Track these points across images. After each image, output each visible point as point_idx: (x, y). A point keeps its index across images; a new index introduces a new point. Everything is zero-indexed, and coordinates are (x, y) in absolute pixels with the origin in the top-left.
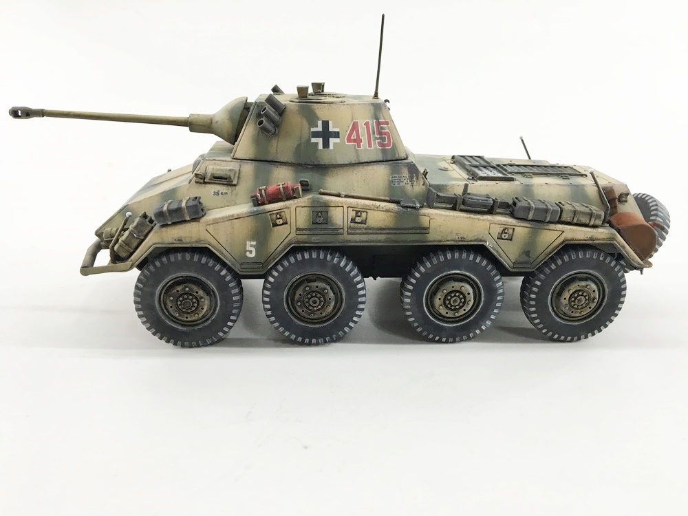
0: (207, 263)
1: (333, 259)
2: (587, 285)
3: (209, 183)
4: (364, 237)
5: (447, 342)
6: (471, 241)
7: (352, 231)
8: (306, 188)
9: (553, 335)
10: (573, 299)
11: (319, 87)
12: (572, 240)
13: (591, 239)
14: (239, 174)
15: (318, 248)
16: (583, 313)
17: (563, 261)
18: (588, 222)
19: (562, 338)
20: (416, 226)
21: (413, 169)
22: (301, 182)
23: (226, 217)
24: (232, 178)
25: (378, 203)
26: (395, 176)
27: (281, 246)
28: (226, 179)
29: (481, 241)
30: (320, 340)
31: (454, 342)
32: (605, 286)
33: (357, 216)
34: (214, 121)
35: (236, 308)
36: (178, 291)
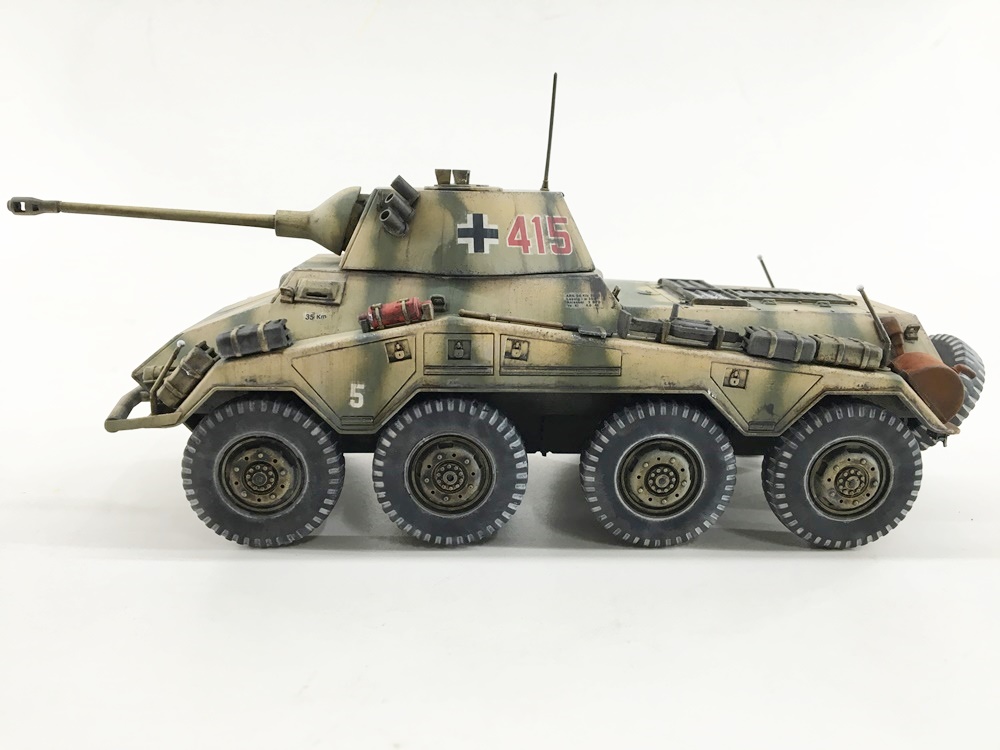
0: (292, 416)
1: (478, 413)
2: (862, 460)
3: (301, 302)
4: (525, 380)
5: (651, 546)
6: (684, 388)
7: (506, 370)
8: (441, 307)
9: (814, 538)
10: (841, 481)
11: (463, 175)
12: (836, 389)
13: (865, 388)
14: (344, 289)
15: (456, 396)
16: (858, 504)
17: (824, 421)
18: (858, 363)
19: (828, 542)
20: (602, 364)
21: (598, 285)
22: (433, 299)
23: (322, 347)
24: (334, 294)
25: (545, 330)
26: (571, 294)
27: (402, 391)
28: (325, 296)
29: (699, 388)
30: (459, 539)
31: (662, 546)
32: (890, 461)
33: (513, 347)
34: (312, 220)
35: (332, 487)
36: (247, 458)
